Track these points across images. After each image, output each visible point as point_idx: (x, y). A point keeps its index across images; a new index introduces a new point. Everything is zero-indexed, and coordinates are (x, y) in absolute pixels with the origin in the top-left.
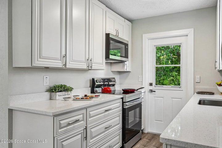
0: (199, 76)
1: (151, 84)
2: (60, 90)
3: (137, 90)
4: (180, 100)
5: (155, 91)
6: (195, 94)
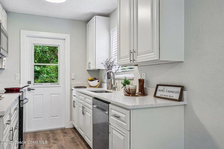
0: (74, 74)
1: (29, 83)
4: (58, 95)
5: (34, 89)
6: (73, 88)
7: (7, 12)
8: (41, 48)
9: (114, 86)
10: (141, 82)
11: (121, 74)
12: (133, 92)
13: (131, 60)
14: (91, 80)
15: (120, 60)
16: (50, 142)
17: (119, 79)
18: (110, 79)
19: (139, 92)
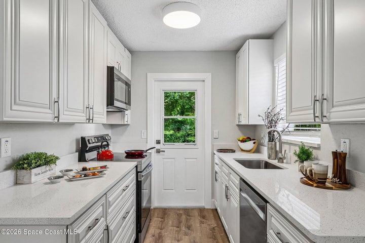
0: (217, 131)
1: (158, 142)
2: (38, 164)
3: (147, 151)
4: (195, 160)
5: (164, 151)
6: (215, 152)
7: (131, 51)
8: (180, 94)
9: (280, 155)
10: (339, 158)
11: (293, 135)
12: (318, 179)
13: (316, 115)
14: (243, 141)
15: (292, 114)
16: (181, 230)
17: (291, 144)
18: (273, 143)
19: (334, 177)
